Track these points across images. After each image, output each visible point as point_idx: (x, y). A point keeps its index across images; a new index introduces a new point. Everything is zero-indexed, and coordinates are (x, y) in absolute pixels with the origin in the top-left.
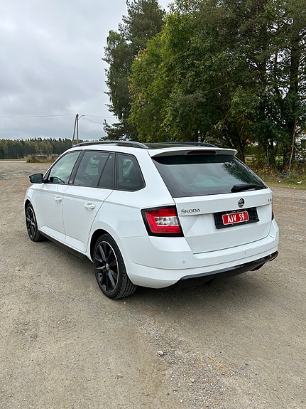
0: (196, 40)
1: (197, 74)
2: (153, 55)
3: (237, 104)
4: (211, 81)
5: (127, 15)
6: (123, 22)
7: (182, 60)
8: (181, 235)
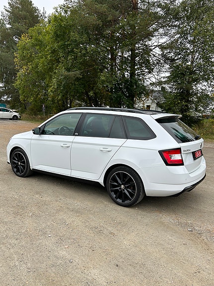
0: (75, 36)
1: (76, 58)
2: (36, 39)
3: (103, 82)
4: (84, 63)
5: (8, 6)
6: (4, 11)
7: (64, 47)
8: (182, 164)
